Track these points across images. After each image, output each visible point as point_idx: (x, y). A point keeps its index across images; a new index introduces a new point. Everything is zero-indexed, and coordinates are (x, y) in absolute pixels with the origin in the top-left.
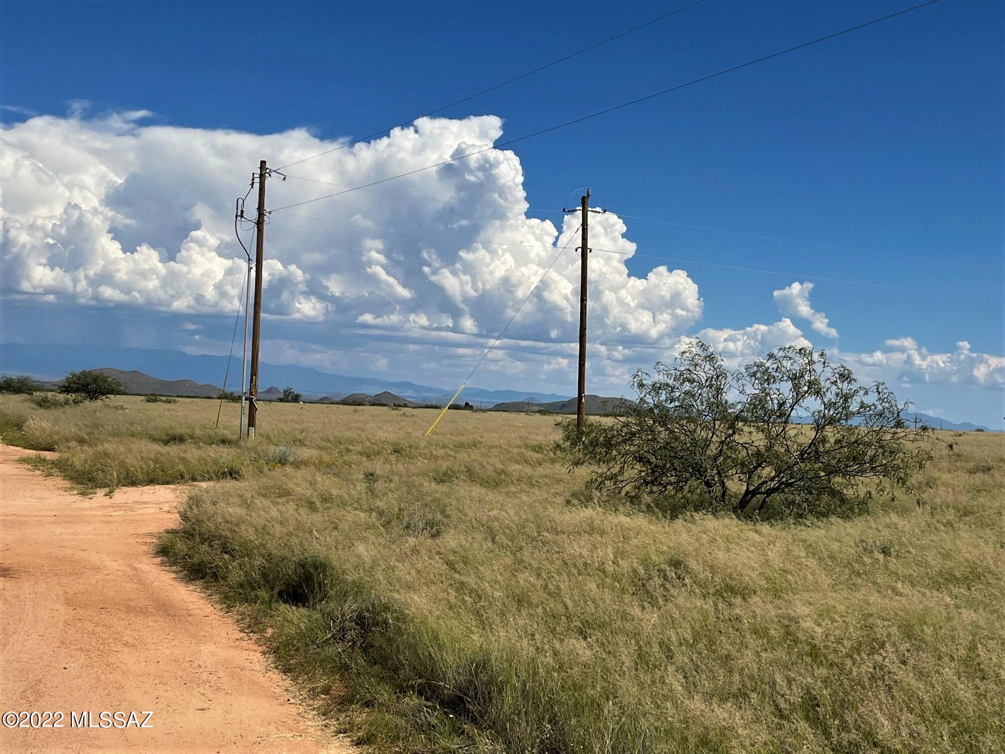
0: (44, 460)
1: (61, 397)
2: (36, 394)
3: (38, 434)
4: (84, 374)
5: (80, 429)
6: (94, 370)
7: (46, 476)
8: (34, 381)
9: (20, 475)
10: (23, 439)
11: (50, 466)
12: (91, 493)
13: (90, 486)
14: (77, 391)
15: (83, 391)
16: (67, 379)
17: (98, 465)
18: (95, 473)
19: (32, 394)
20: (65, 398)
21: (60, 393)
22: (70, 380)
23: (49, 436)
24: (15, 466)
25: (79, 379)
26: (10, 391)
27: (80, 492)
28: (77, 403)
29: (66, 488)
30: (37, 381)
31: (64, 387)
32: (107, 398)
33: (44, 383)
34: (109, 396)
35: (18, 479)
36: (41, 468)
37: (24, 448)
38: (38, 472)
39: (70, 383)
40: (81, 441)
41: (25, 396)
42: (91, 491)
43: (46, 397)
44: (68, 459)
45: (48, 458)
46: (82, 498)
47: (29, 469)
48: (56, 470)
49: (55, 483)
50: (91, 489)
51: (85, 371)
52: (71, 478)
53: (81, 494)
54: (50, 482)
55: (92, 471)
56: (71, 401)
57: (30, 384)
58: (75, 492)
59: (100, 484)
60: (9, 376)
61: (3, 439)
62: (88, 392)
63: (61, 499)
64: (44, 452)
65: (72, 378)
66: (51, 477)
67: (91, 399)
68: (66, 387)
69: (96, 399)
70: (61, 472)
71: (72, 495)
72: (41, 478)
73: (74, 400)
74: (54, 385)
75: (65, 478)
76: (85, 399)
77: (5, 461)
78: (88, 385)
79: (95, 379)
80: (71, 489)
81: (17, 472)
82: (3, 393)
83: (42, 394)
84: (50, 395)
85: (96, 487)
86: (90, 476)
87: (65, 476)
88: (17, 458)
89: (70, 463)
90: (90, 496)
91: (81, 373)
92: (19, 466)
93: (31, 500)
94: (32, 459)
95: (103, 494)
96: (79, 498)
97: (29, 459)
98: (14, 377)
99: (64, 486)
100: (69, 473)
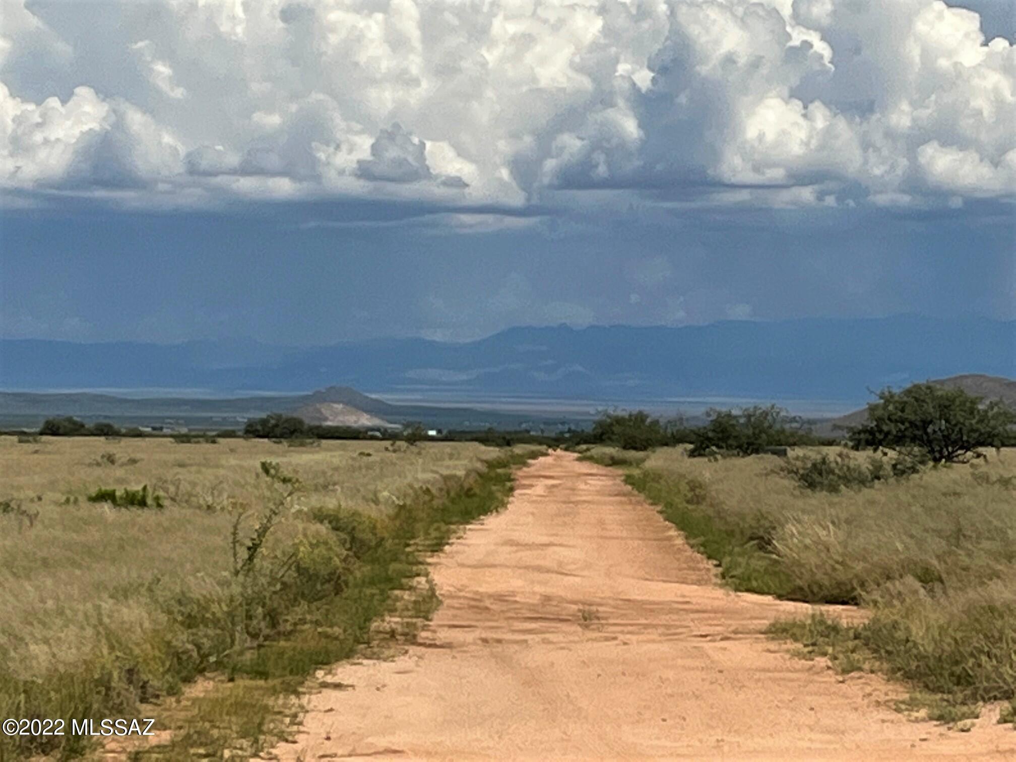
0: (835, 629)
1: (862, 459)
2: (793, 453)
3: (812, 560)
4: (916, 394)
5: (920, 543)
6: (942, 383)
7: (845, 672)
8: (785, 420)
9: (775, 670)
10: (775, 574)
11: (851, 644)
12: (964, 716)
13: (960, 696)
14: (897, 441)
15: (914, 439)
16: (872, 409)
17: (978, 641)
18: (971, 661)
19: (784, 453)
20: (873, 462)
21: (856, 448)
22: (879, 413)
23: (842, 563)
24: (760, 646)
25: (903, 411)
26: (729, 447)
27: (937, 712)
28: (903, 472)
29: (897, 702)
30: (794, 420)
31: (865, 431)
32: (979, 456)
33: (811, 422)
34: (981, 450)
35: (774, 680)
36: (830, 650)
37: (780, 597)
38: (822, 662)
39: (880, 420)
40: (927, 577)
41: (769, 460)
42: (965, 709)
43: (824, 461)
44: (895, 626)
45: (844, 623)
46: (943, 729)
47: (797, 654)
48: (867, 653)
49: (868, 689)
50: (964, 703)
51: (917, 387)
52: (908, 676)
53: (940, 718)
54: (854, 687)
55: (962, 656)
56: (888, 468)
57: (778, 426)
58: (923, 713)
59: (987, 690)
60: (724, 410)
61: (723, 576)
62: (926, 441)
63: (890, 732)
64: (832, 608)
65: (885, 407)
66: (855, 674)
67: (936, 460)
68: (871, 432)
69: (950, 458)
70: (880, 659)
71: (917, 720)
72: (831, 677)
73: (894, 466)
74: (839, 428)
75: (892, 675)
76: (923, 462)
77: (735, 632)
78: (926, 423)
79: (945, 406)
80: (912, 704)
81: (770, 660)
82: (713, 454)
83: (812, 454)
84: (832, 452)
85: (974, 698)
86: (958, 670)
87: (894, 671)
88: (765, 623)
89: (900, 635)
90: (960, 724)
91: (908, 392)
92: (773, 646)
93: (813, 736)
94: (803, 626)
95: (996, 716)
96: (933, 728)
97: (794, 625)
98: (735, 412)
99: (892, 696)
100: (899, 662)
